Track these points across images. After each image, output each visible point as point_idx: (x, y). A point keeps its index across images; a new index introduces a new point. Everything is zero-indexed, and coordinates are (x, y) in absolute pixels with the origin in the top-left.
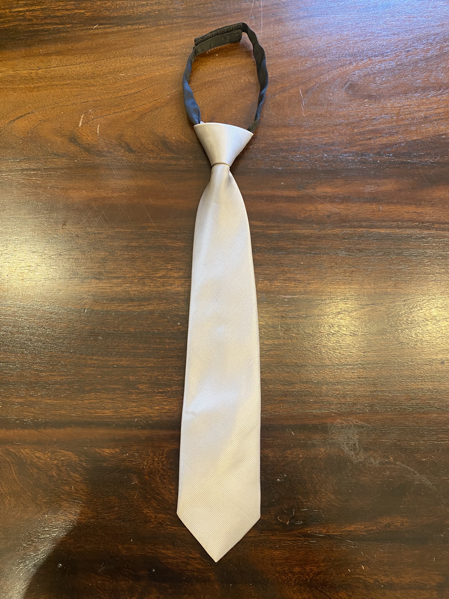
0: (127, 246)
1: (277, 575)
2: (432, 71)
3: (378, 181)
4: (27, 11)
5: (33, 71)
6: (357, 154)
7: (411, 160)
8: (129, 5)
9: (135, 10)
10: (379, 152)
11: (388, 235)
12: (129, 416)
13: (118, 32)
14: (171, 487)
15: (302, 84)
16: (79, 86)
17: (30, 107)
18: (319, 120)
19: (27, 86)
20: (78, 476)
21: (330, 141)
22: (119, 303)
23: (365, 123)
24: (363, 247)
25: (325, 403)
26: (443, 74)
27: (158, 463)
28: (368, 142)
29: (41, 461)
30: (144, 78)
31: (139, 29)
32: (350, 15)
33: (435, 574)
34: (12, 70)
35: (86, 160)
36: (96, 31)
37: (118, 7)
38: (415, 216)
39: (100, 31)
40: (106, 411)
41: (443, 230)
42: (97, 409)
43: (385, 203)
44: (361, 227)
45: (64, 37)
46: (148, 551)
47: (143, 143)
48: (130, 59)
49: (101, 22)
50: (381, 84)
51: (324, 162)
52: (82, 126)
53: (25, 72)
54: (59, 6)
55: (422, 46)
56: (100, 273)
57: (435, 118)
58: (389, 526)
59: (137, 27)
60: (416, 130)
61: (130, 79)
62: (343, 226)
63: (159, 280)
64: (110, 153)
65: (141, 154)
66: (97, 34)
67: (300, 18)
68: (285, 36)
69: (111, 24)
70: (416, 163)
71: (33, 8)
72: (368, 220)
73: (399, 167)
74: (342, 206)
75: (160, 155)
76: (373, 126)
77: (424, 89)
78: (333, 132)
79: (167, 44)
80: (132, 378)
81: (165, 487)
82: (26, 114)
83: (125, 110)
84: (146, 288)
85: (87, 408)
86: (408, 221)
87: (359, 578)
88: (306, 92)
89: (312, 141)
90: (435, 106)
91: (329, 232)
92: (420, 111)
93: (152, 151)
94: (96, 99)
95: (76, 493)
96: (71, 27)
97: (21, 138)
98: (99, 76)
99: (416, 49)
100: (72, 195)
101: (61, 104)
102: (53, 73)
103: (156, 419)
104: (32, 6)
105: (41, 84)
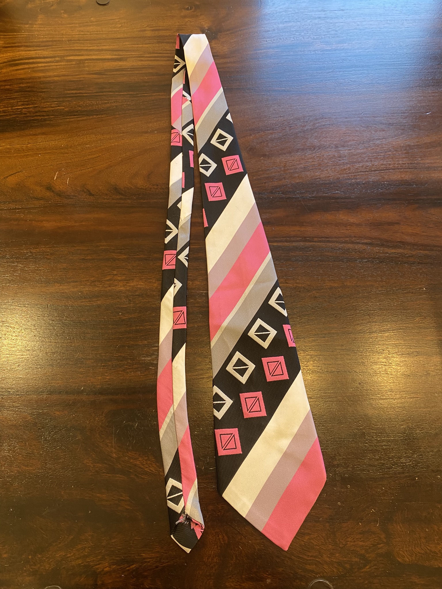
0: (83, 259)
2: (307, 139)
3: (271, 210)
4: (24, 108)
5: (25, 145)
7: (295, 196)
8: (95, 104)
9: (99, 106)
10: (272, 192)
12: (77, 385)
13: (86, 120)
16: (56, 154)
17: (20, 168)
22: (74, 300)
23: (262, 173)
26: (316, 140)
28: (263, 184)
30: (103, 147)
31: (102, 117)
34: (9, 145)
35: (58, 201)
37: (88, 105)
38: (299, 233)
39: (74, 119)
41: (320, 242)
43: (277, 225)
45: (48, 124)
46: (86, 495)
47: (100, 189)
48: (94, 136)
49: (76, 114)
50: (272, 147)
52: (56, 179)
54: (46, 105)
55: (301, 124)
56: (62, 279)
57: (311, 168)
59: (100, 116)
60: (299, 176)
61: (93, 148)
63: (106, 282)
65: (97, 197)
66: (72, 121)
69: (82, 115)
70: (298, 198)
71: (28, 106)
73: (287, 201)
75: (112, 197)
76: (267, 175)
77: (303, 150)
82: (16, 173)
83: (89, 168)
84: (97, 289)
86: (294, 237)
90: (311, 160)
92: (301, 164)
93: (106, 194)
94: (67, 161)
95: (30, 449)
96: (54, 117)
97: (12, 188)
98: (71, 147)
99: (296, 125)
100: (45, 225)
101: (42, 166)
102: (38, 146)
103: (98, 386)
104: (27, 105)
105: (29, 153)
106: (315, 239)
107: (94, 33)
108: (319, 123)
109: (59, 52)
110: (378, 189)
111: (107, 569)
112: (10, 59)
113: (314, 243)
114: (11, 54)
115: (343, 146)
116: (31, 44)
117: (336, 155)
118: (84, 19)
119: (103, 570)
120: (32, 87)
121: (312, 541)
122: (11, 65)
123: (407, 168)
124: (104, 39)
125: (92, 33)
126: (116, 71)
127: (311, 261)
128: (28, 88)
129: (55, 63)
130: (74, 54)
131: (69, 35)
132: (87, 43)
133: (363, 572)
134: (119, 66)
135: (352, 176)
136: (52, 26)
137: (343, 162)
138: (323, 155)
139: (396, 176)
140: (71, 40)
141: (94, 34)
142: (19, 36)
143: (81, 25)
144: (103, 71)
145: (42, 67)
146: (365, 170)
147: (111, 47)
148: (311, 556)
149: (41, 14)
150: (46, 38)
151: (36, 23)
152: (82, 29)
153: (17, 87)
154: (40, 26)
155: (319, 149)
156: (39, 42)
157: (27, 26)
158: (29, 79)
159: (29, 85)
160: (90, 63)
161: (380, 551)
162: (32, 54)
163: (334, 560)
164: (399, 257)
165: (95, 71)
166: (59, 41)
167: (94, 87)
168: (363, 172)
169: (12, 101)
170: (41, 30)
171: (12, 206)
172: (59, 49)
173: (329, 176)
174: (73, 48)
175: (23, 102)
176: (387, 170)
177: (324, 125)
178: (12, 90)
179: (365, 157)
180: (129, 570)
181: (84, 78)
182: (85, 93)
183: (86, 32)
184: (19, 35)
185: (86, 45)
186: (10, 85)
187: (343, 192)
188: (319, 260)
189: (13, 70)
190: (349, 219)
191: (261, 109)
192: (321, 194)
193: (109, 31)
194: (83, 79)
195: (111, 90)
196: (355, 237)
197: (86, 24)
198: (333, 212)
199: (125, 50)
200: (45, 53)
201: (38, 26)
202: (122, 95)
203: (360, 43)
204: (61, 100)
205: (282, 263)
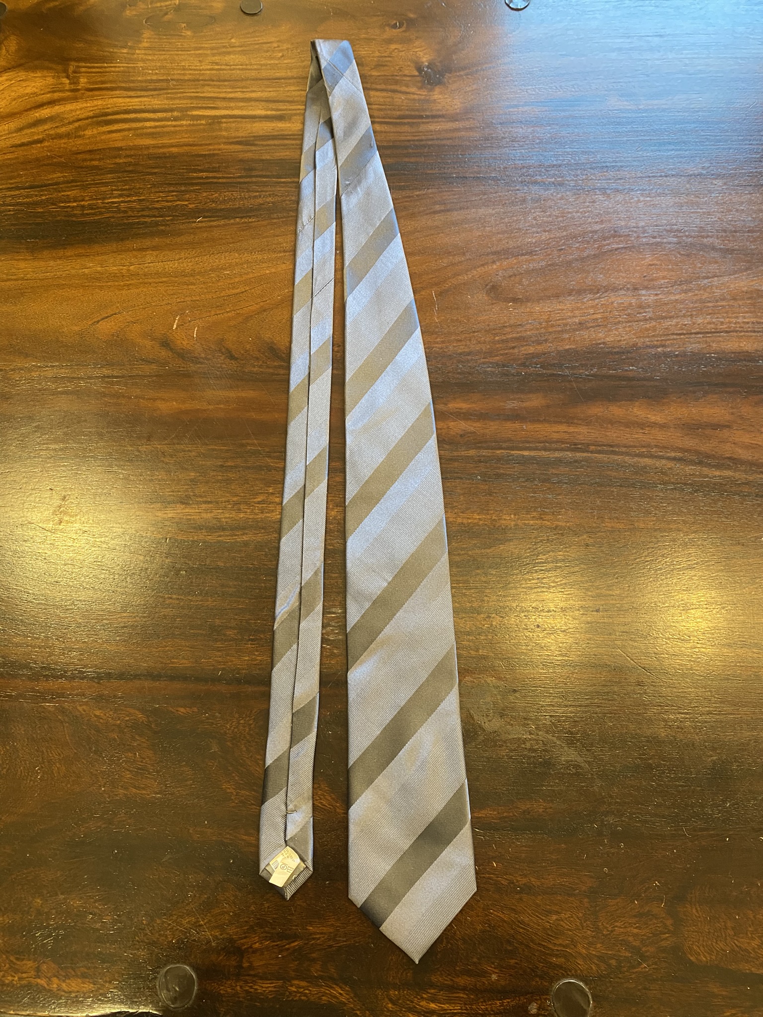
0: (222, 466)
2: (589, 272)
3: (522, 396)
4: (122, 202)
5: (125, 267)
6: (498, 365)
7: (562, 371)
8: (239, 197)
9: (246, 201)
10: (525, 363)
11: (533, 458)
12: (212, 668)
13: (224, 225)
14: (259, 757)
15: (437, 284)
16: (176, 285)
17: (117, 307)
18: (454, 326)
19: (116, 283)
20: (144, 740)
21: (467, 350)
22: (207, 532)
23: (508, 330)
24: (502, 471)
26: (601, 276)
27: (244, 727)
28: (511, 351)
29: (101, 721)
30: (251, 275)
31: (249, 222)
32: (493, 209)
33: (585, 875)
34: (99, 266)
35: (179, 367)
36: (200, 225)
37: (226, 199)
38: (566, 436)
39: (204, 224)
40: (184, 661)
41: (599, 452)
42: (173, 658)
43: (530, 421)
44: (501, 448)
45: (162, 230)
46: (225, 836)
47: (247, 349)
48: (237, 255)
49: (206, 214)
50: (528, 285)
51: (459, 373)
52: (176, 328)
53: (115, 268)
54: (159, 197)
55: (577, 245)
56: (188, 497)
57: (592, 325)
58: (529, 813)
59: (246, 220)
60: (570, 339)
61: (236, 278)
62: (480, 448)
63: (257, 505)
64: (208, 359)
65: (244, 362)
66: (201, 228)
67: (435, 212)
68: (418, 232)
69: (218, 217)
70: (568, 375)
71: (129, 199)
72: (510, 440)
73: (548, 380)
74: (478, 424)
75: (266, 363)
76: (518, 333)
77: (580, 292)
78: (470, 340)
79: (280, 240)
80: (217, 622)
81: (251, 757)
82: (112, 315)
83: (228, 312)
84: (242, 515)
85: (161, 657)
86: (557, 442)
87: (490, 878)
88: (440, 294)
90: (592, 311)
91: (463, 453)
92: (575, 317)
93: (257, 359)
94: (194, 298)
95: (142, 762)
96: (171, 220)
97: (105, 342)
98: (199, 273)
99: (571, 248)
100: (160, 406)
101: (153, 304)
102: (146, 270)
103: (244, 671)
104: (128, 196)
105: (133, 282)
106: (592, 448)
107: (237, 67)
108: (609, 244)
109: (177, 101)
110: (699, 367)
111: (257, 945)
112: (98, 111)
113: (590, 455)
114: (100, 102)
115: (646, 288)
116: (132, 85)
117: (633, 301)
118: (220, 41)
119: (251, 947)
120: (134, 165)
121: (562, 923)
122: (100, 124)
123: (751, 331)
124: (253, 80)
125: (232, 67)
126: (273, 139)
127: (582, 484)
128: (129, 165)
129: (172, 121)
130: (204, 105)
131: (195, 70)
132: (225, 86)
133: (636, 972)
134: (278, 131)
135: (657, 341)
136: (167, 53)
137: (646, 316)
138: (612, 303)
139: (732, 345)
140: (198, 80)
141: (237, 69)
142: (113, 69)
143: (216, 51)
144: (252, 139)
145: (150, 127)
146: (680, 332)
147: (265, 95)
148: (560, 945)
149: (148, 29)
150: (156, 74)
151: (140, 45)
152: (216, 58)
153: (109, 164)
154: (147, 52)
155: (606, 292)
156: (146, 81)
157: (125, 51)
158: (131, 149)
159: (130, 160)
160: (230, 122)
161: (664, 944)
162: (135, 103)
163: (594, 953)
164: (726, 485)
165: (239, 137)
166: (177, 80)
167: (237, 167)
168: (677, 334)
169: (103, 189)
170: (147, 60)
171: (106, 372)
172: (179, 95)
173: (621, 340)
174: (202, 95)
175: (122, 190)
176: (718, 332)
177: (616, 249)
178: (102, 169)
179: (683, 308)
180: (288, 949)
181: (219, 150)
182: (220, 178)
183: (225, 65)
184: (111, 67)
185: (224, 90)
186: (100, 160)
187: (642, 368)
188: (596, 483)
189: (104, 133)
190: (649, 416)
191: (513, 216)
192: (604, 371)
193: (262, 65)
194: (219, 152)
195: (264, 174)
196: (656, 446)
197: (224, 50)
198: (623, 403)
199: (288, 102)
200: (156, 103)
201: (143, 52)
202: (283, 183)
203: (688, 100)
204: (183, 188)
205: (536, 485)
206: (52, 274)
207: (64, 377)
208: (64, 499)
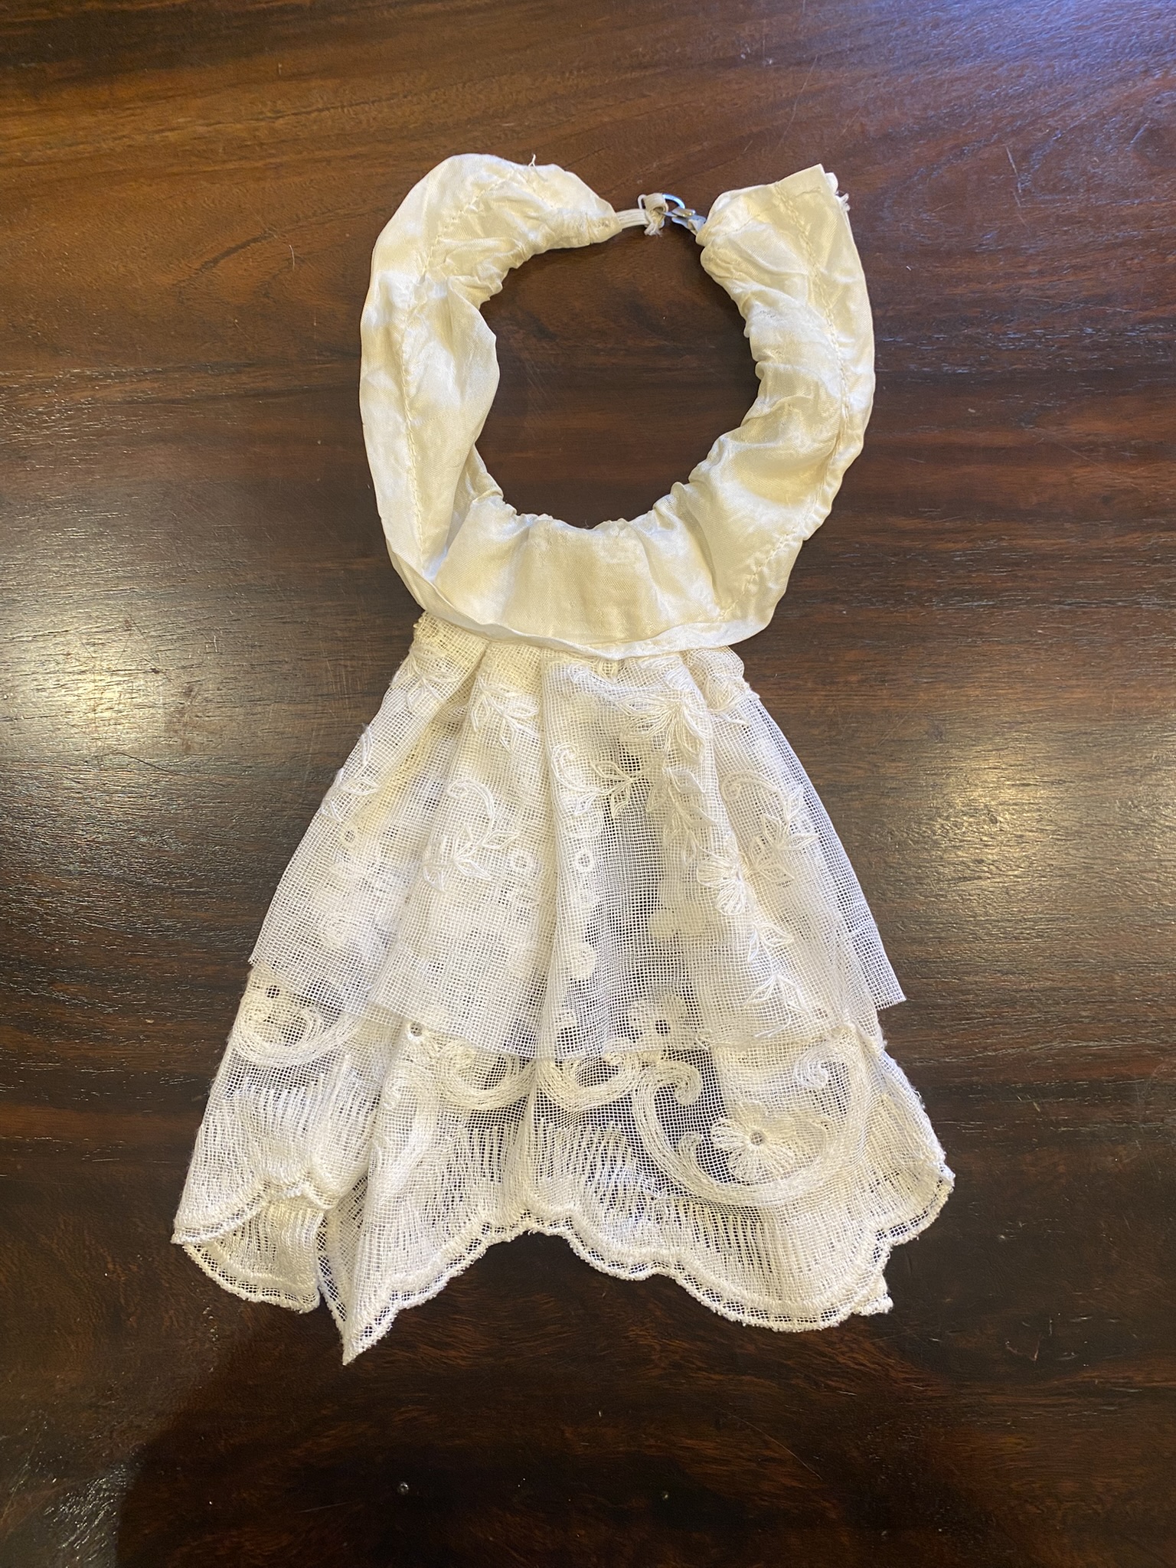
1: (1012, 1504)
5: (263, 123)
15: (1014, 133)
17: (257, 223)
18: (1066, 233)
21: (1100, 291)
25: (1124, 1021)
34: (201, 121)
46: (647, 1443)
47: (577, 311)
48: (528, 80)
51: (1085, 348)
53: (239, 126)
62: (1150, 526)
65: (571, 342)
74: (1141, 471)
78: (1106, 266)
82: (247, 243)
88: (1024, 156)
89: (1051, 293)
91: (1111, 542)
93: (602, 333)
97: (240, 309)
102: (315, 127)
105: (285, 158)
171: (249, 382)
206: (90, 148)
207: (147, 402)
208: (188, 693)
